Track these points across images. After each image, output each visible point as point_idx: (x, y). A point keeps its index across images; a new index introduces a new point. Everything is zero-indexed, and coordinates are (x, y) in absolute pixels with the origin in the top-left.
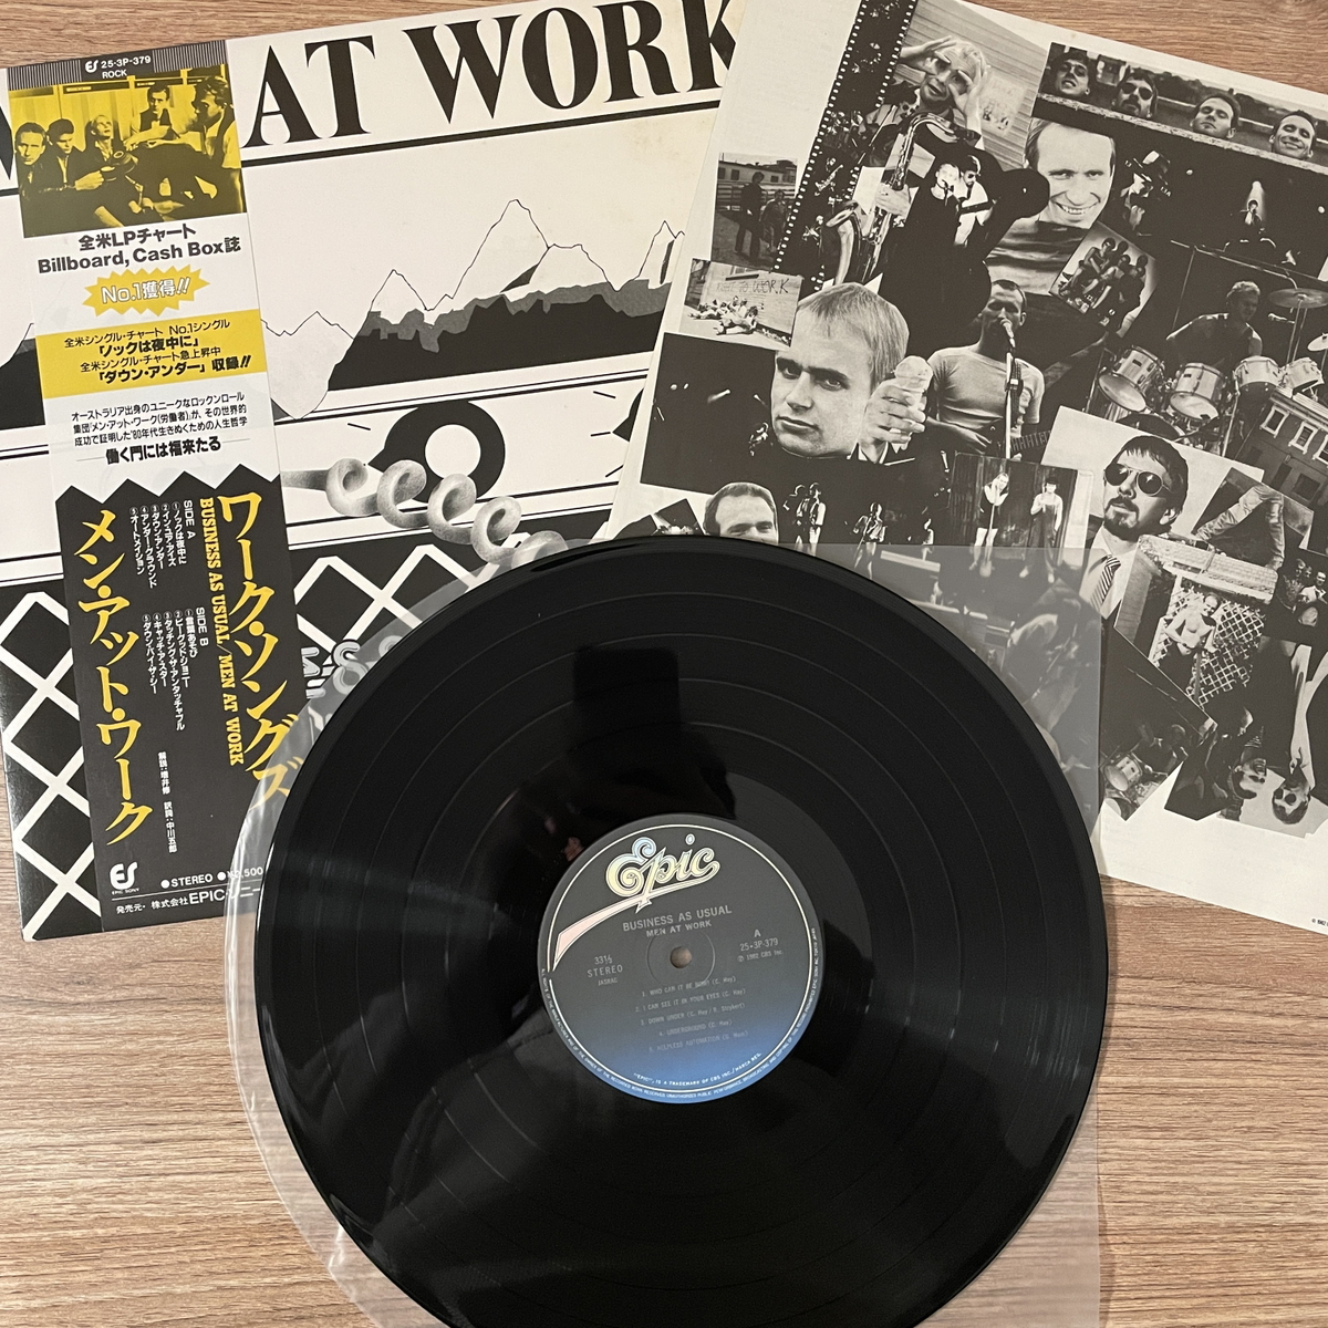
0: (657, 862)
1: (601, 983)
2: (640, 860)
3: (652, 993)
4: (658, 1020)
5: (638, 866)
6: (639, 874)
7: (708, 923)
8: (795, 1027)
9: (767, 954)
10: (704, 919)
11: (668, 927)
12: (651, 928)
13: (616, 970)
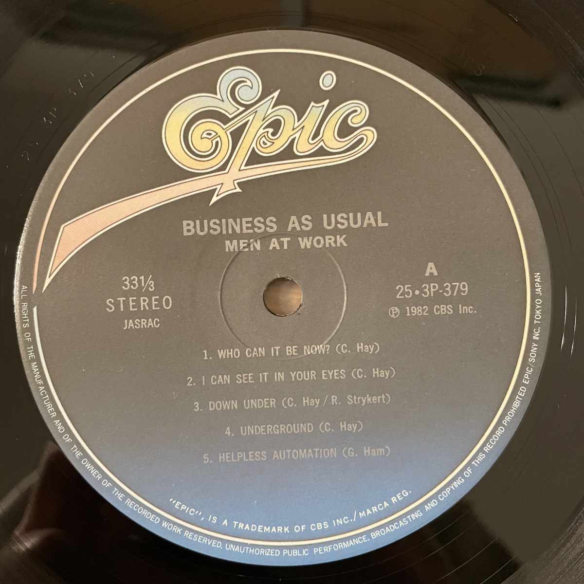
0: (261, 114)
1: (129, 324)
2: (229, 108)
3: (221, 354)
4: (226, 405)
5: (224, 119)
6: (223, 133)
7: (340, 240)
8: (481, 450)
9: (445, 309)
10: (336, 232)
11: (265, 238)
12: (234, 236)
13: (160, 304)
